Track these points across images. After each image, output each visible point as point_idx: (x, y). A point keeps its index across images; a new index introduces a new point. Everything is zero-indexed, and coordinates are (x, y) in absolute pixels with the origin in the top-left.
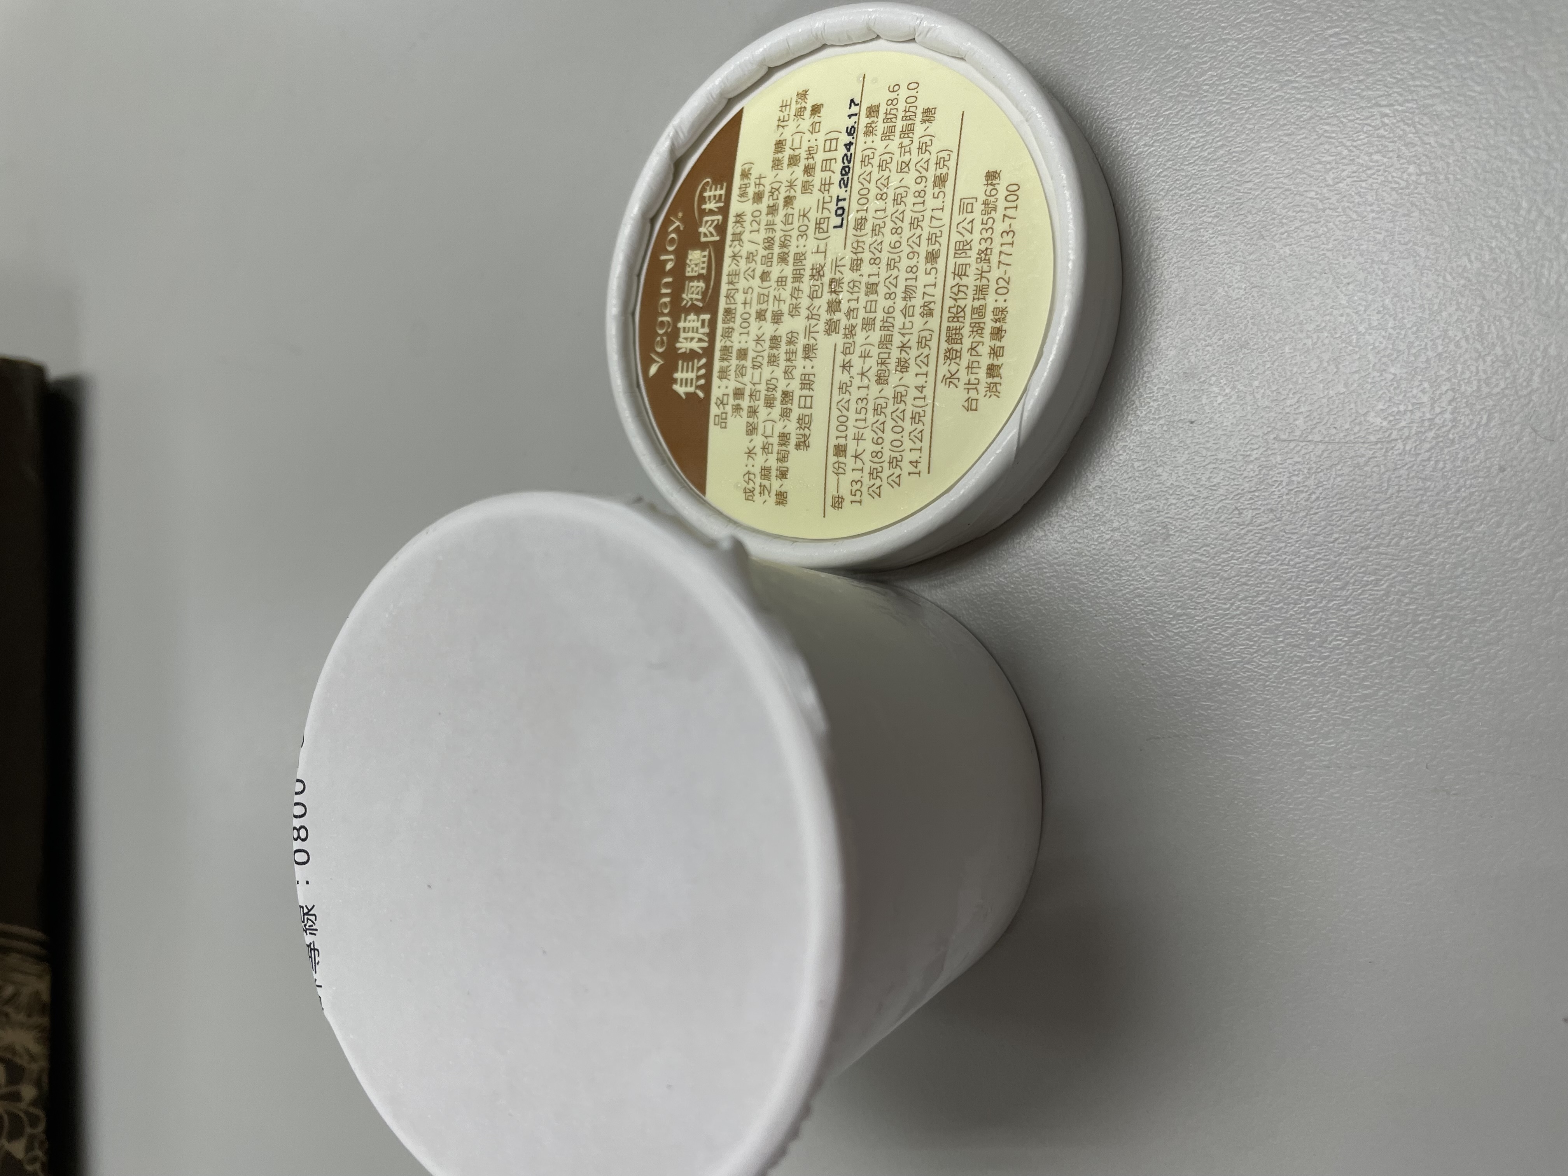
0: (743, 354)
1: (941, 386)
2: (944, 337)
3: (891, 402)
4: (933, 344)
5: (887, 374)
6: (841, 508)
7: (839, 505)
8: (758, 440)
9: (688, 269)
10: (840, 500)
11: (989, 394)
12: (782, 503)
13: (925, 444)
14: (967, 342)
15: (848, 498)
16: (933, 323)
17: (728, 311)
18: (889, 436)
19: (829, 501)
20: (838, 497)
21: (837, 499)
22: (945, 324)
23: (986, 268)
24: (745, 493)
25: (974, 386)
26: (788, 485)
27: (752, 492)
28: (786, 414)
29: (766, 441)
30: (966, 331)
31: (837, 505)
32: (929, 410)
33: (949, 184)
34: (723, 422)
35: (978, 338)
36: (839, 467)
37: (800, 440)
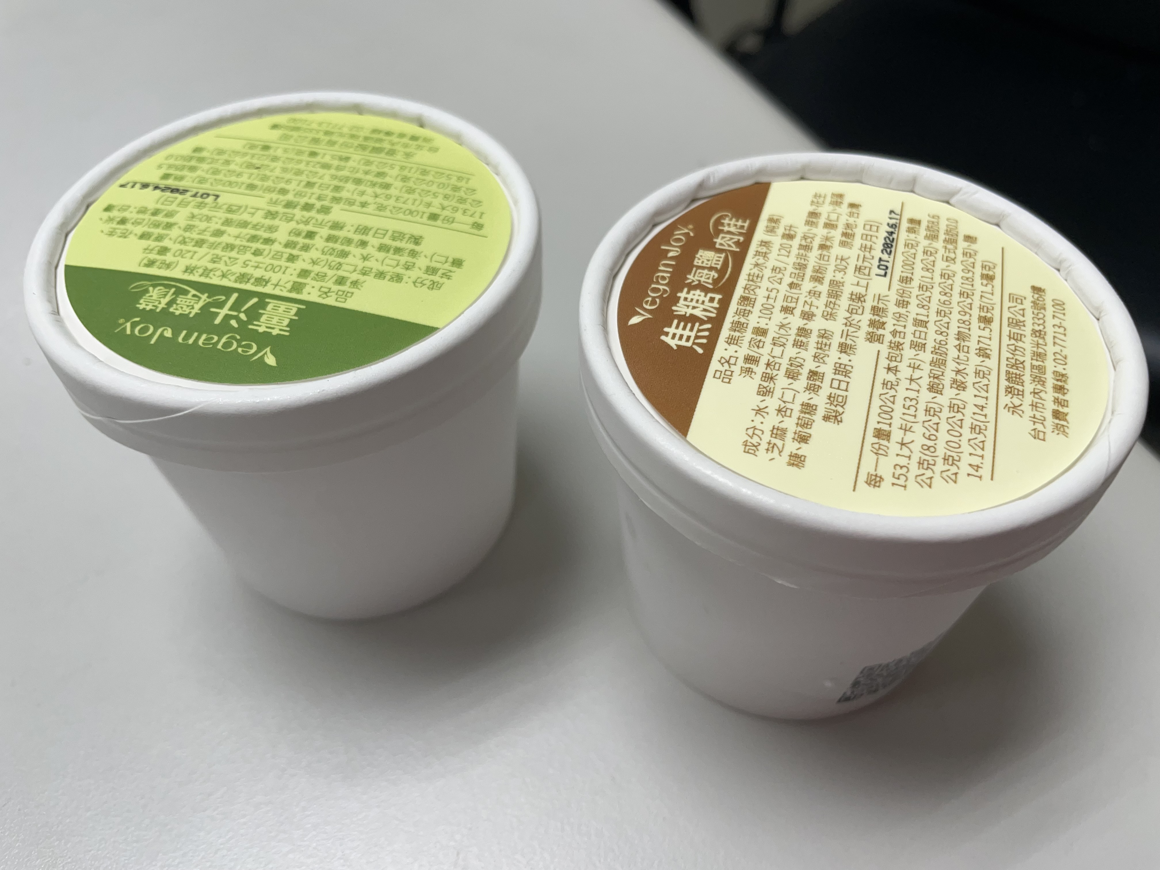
0: (762, 332)
1: (1003, 411)
2: (1003, 376)
3: (946, 410)
4: (993, 377)
5: (941, 386)
6: (879, 487)
7: (876, 482)
8: (772, 403)
9: (696, 260)
10: (878, 479)
11: (1057, 432)
12: (797, 465)
13: (988, 453)
14: (1029, 387)
15: (888, 480)
16: (992, 363)
17: (744, 299)
18: (943, 436)
19: (863, 477)
20: (876, 476)
21: (873, 477)
22: (1003, 368)
24: (746, 445)
25: (1041, 421)
26: (808, 450)
27: (756, 446)
28: (813, 389)
29: (783, 405)
30: (1027, 378)
31: (873, 483)
32: (991, 426)
33: (997, 282)
34: (727, 378)
35: (1039, 387)
36: (879, 448)
37: (829, 414)
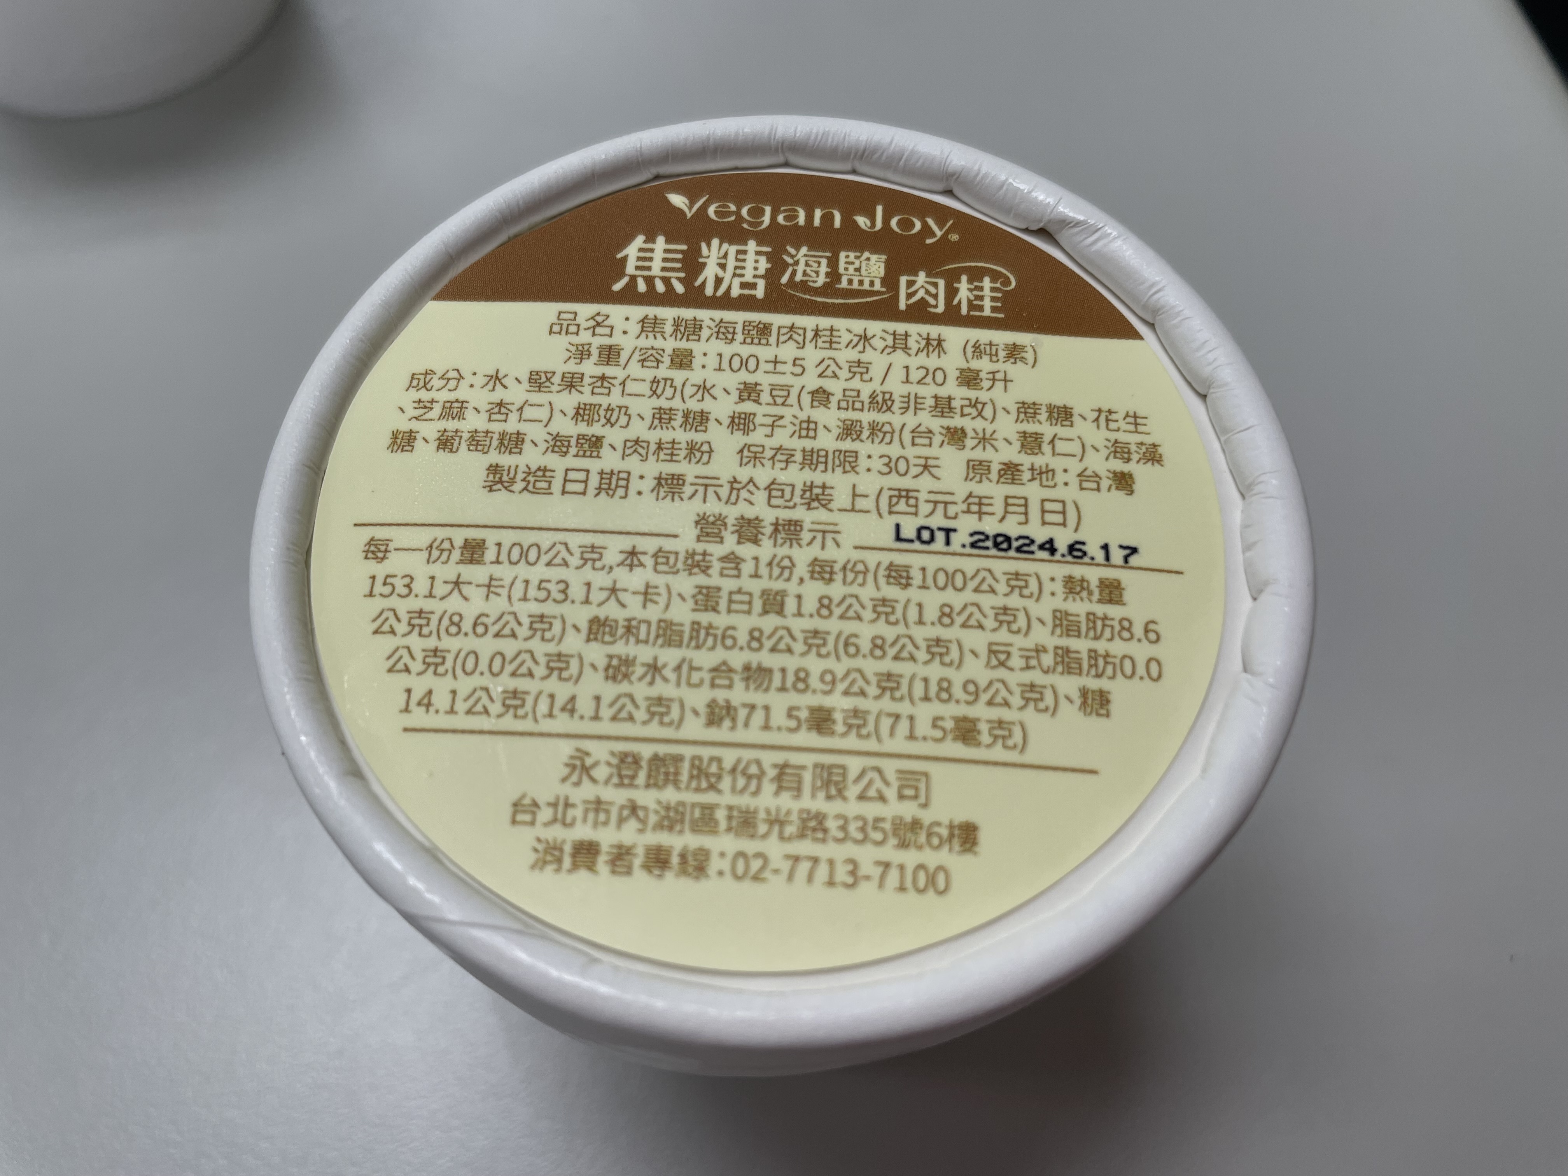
0: (682, 360)
1: (566, 748)
2: (663, 749)
3: (551, 648)
4: (654, 730)
5: (607, 638)
6: (366, 558)
7: (373, 552)
8: (516, 394)
9: (852, 255)
10: (380, 555)
11: (540, 847)
12: (394, 443)
13: (461, 721)
14: (647, 798)
15: (380, 570)
16: (694, 728)
17: (764, 330)
18: (487, 646)
19: (381, 533)
20: (386, 551)
21: (383, 548)
22: (688, 751)
23: (790, 830)
24: (426, 374)
25: (559, 816)
26: (425, 451)
27: (425, 386)
28: (559, 444)
29: (513, 408)
30: (670, 795)
31: (373, 548)
32: (527, 725)
33: (959, 750)
34: (559, 328)
35: (653, 819)
36: (442, 550)
37: (505, 473)
